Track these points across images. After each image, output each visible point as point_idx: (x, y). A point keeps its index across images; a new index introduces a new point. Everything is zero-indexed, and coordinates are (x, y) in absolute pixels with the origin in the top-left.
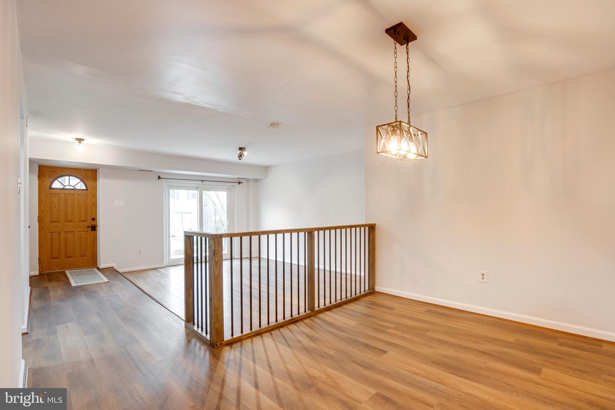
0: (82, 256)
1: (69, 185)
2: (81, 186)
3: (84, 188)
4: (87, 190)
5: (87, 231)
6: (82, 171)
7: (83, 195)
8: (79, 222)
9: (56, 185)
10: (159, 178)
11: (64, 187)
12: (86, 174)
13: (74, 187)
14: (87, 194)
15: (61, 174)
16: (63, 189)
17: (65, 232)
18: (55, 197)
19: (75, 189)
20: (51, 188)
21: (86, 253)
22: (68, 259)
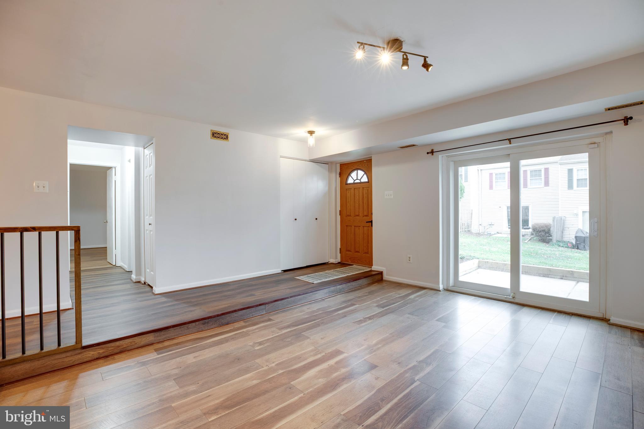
0: (366, 253)
1: (357, 179)
2: (365, 179)
3: (366, 180)
4: (369, 183)
5: (369, 227)
6: (365, 163)
7: (366, 187)
8: (363, 217)
9: (350, 181)
10: (432, 152)
11: (354, 182)
12: (368, 165)
13: (360, 180)
14: (368, 186)
15: (352, 169)
16: (354, 183)
17: (355, 226)
18: (349, 192)
19: (361, 183)
20: (347, 184)
21: (368, 251)
22: (356, 253)
